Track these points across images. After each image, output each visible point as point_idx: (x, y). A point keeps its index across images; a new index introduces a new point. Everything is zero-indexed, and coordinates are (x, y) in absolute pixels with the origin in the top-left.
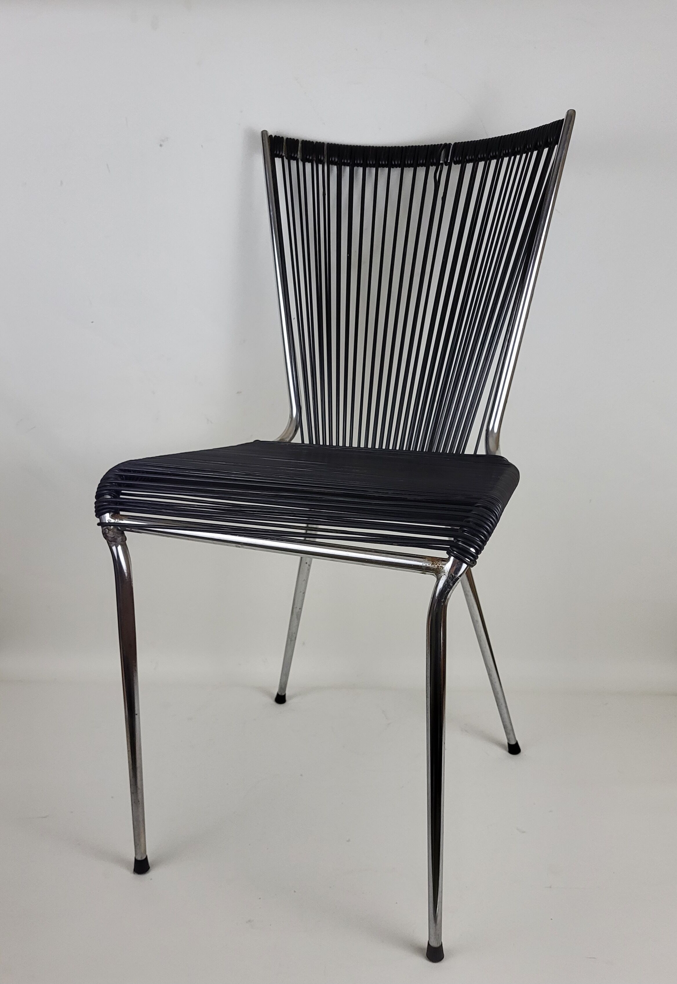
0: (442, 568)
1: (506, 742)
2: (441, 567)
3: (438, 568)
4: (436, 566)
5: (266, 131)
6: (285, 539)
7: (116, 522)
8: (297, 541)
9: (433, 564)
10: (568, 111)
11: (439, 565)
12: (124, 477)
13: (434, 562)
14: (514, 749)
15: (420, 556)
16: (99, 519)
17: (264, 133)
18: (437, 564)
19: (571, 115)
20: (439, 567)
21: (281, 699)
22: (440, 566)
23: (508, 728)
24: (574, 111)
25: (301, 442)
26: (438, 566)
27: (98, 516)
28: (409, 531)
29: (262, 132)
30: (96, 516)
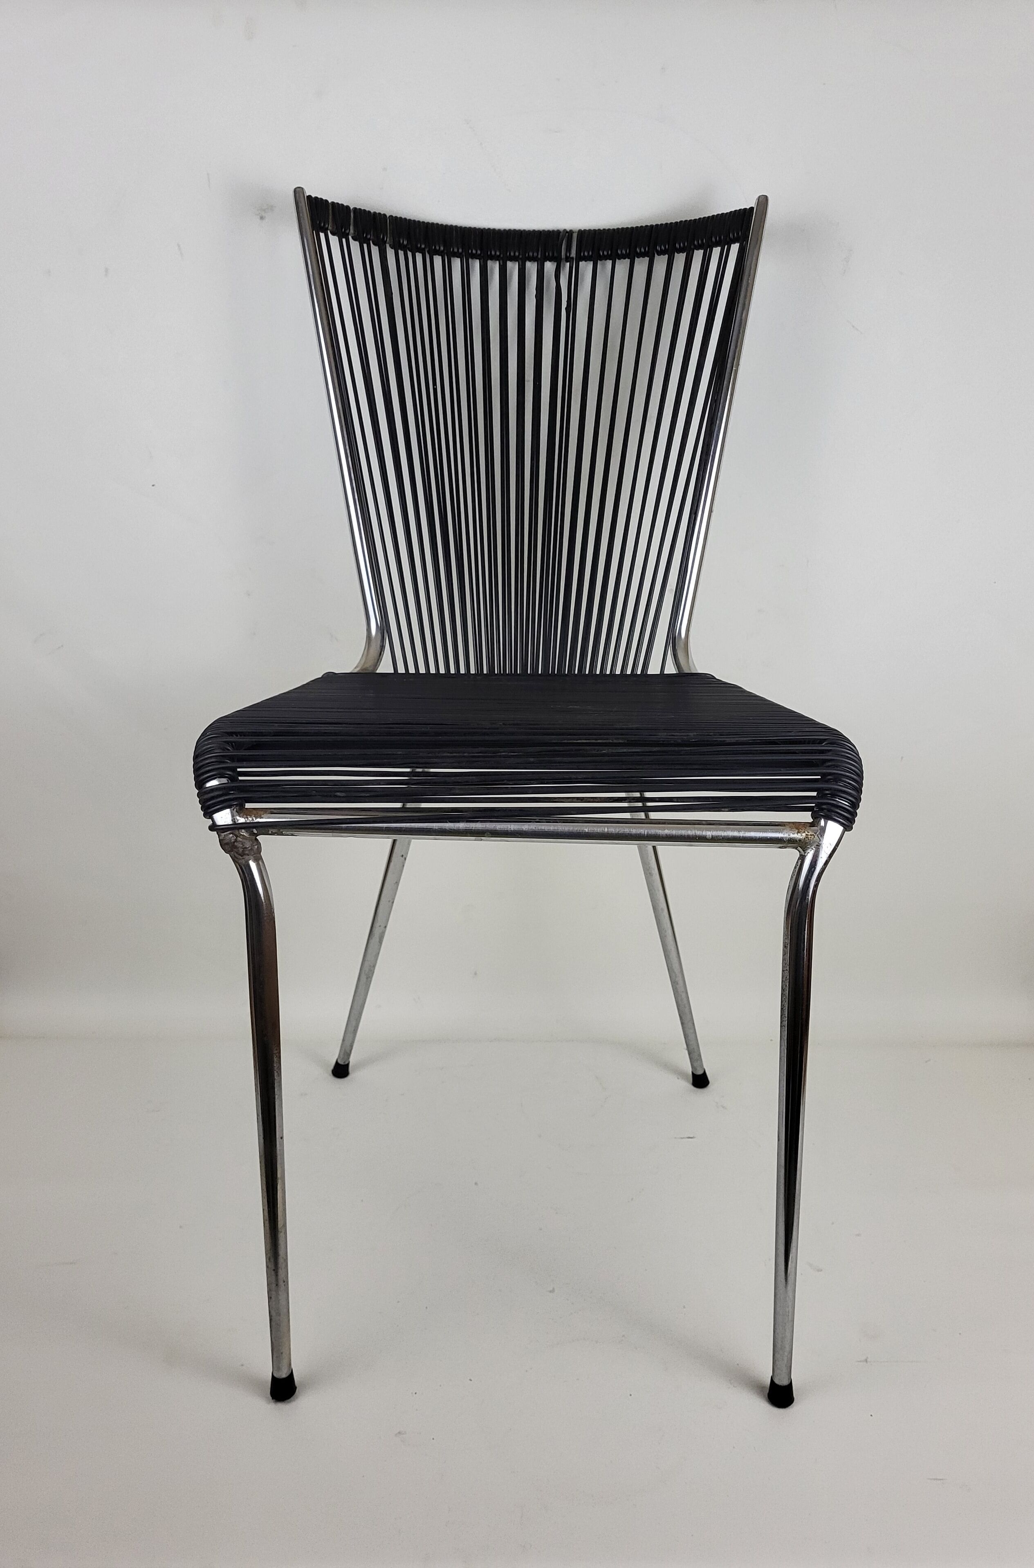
0: (813, 837)
1: (689, 1070)
2: (811, 835)
3: (807, 837)
4: (804, 834)
5: (302, 188)
6: (559, 820)
7: (248, 821)
8: (580, 820)
9: (799, 833)
10: (759, 197)
11: (808, 832)
12: (234, 744)
13: (800, 830)
14: (700, 1081)
15: (777, 823)
16: (210, 820)
17: (298, 192)
18: (804, 832)
19: (763, 201)
20: (809, 836)
21: (341, 1071)
22: (809, 834)
23: (694, 1053)
24: (766, 198)
25: (393, 672)
26: (807, 835)
27: (208, 817)
28: (745, 789)
29: (295, 190)
30: (205, 815)
